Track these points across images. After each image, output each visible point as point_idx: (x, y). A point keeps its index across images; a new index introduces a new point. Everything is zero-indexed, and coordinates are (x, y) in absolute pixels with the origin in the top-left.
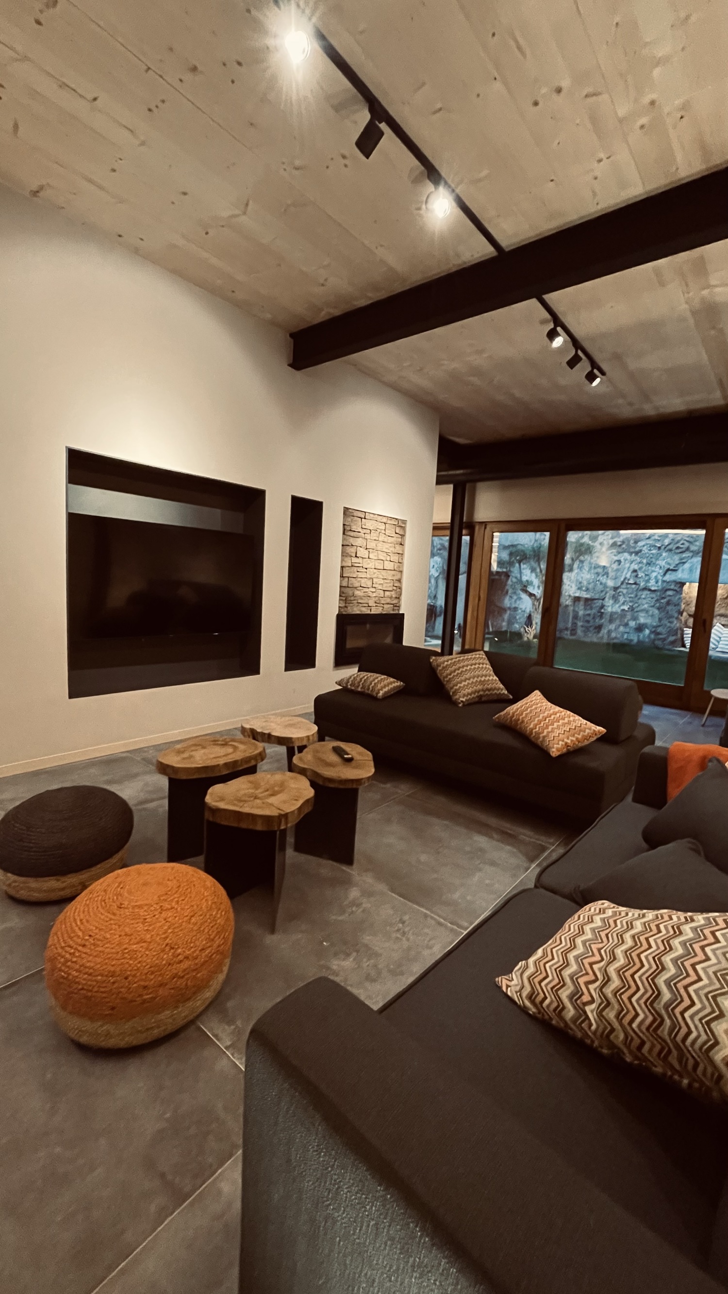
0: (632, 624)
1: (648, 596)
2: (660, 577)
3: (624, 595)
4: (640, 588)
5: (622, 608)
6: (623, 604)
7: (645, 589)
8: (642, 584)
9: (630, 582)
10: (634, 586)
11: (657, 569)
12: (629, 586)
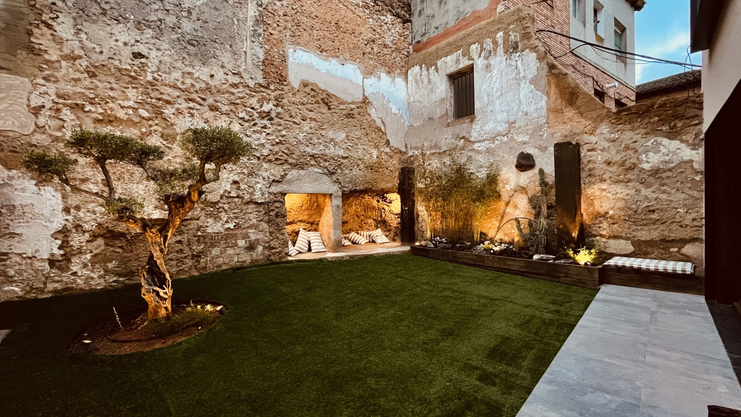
0: (242, 243)
1: (255, 210)
2: (264, 189)
3: (226, 211)
4: (244, 201)
5: (227, 226)
6: (227, 222)
7: (251, 202)
8: (247, 197)
9: (232, 195)
10: (236, 200)
11: (261, 180)
12: (230, 200)
